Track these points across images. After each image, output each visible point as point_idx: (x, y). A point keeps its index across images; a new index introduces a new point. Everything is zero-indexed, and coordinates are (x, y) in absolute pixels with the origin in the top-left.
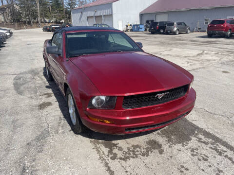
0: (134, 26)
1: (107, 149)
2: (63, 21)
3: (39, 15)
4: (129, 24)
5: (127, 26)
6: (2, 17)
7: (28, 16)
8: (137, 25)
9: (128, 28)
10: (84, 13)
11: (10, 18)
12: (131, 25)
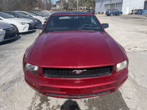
0: (139, 10)
1: (40, 102)
2: (91, 8)
3: (77, 5)
4: (135, 9)
5: (133, 11)
6: (59, 6)
7: (72, 5)
8: (141, 10)
9: (134, 12)
10: (103, 3)
11: (63, 7)
12: (136, 10)
